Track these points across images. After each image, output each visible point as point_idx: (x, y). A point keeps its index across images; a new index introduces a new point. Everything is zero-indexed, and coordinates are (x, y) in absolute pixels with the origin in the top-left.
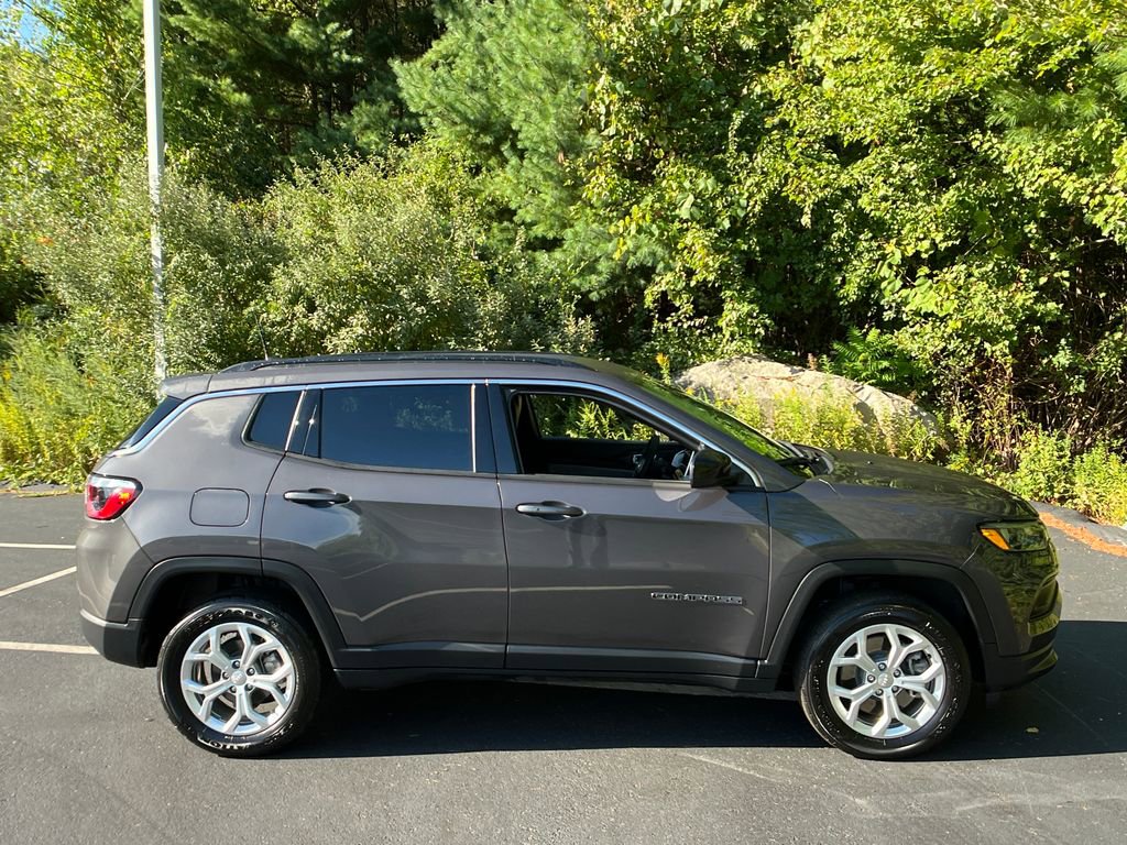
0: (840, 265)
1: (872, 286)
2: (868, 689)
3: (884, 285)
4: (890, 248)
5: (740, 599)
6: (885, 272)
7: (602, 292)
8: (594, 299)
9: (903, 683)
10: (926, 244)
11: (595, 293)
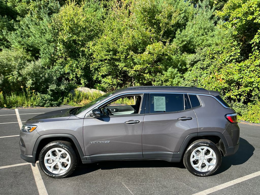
0: (93, 75)
1: (97, 78)
3: (99, 78)
4: (99, 73)
6: (99, 76)
10: (104, 73)
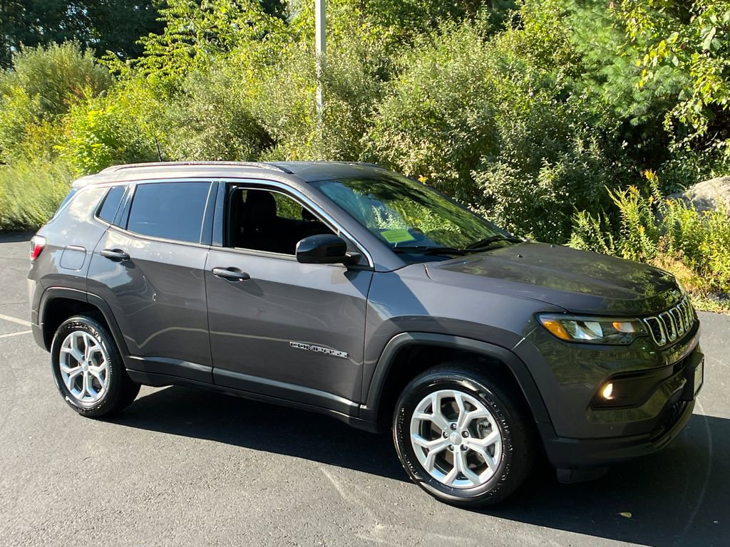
2: (441, 443)
5: (346, 354)
7: (643, 118)
8: (635, 124)
9: (468, 443)
11: (636, 119)
